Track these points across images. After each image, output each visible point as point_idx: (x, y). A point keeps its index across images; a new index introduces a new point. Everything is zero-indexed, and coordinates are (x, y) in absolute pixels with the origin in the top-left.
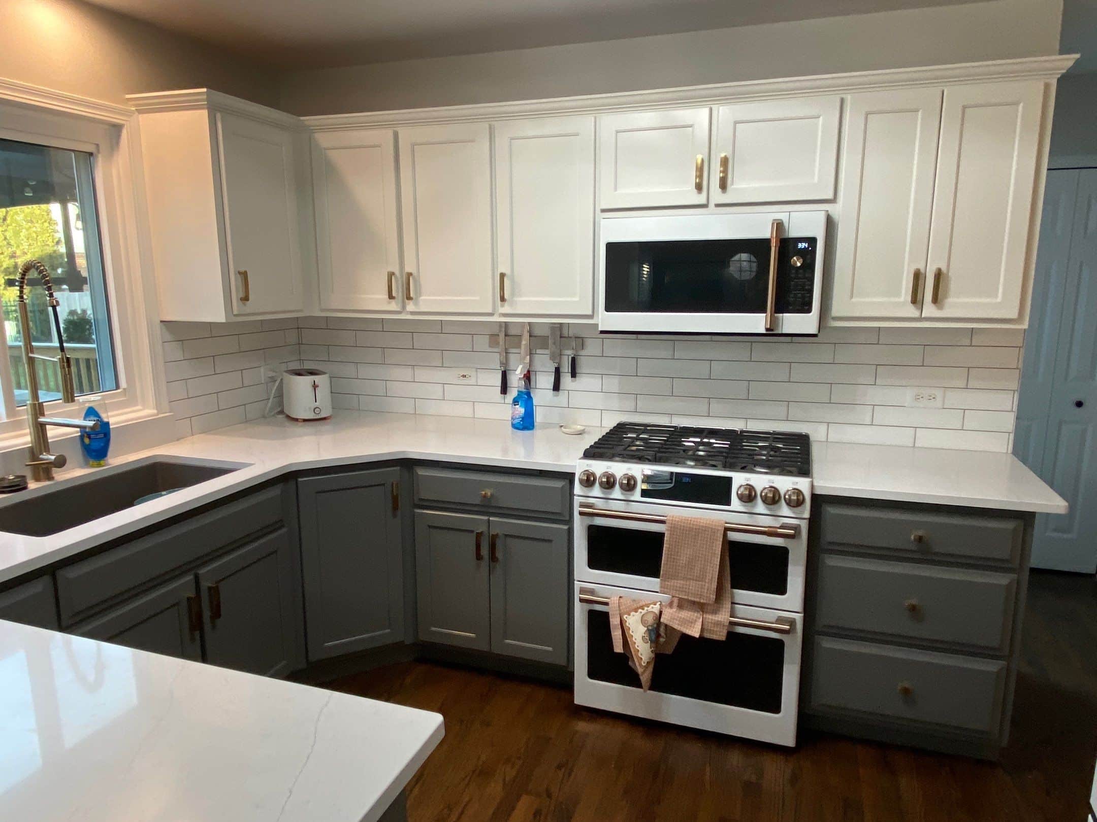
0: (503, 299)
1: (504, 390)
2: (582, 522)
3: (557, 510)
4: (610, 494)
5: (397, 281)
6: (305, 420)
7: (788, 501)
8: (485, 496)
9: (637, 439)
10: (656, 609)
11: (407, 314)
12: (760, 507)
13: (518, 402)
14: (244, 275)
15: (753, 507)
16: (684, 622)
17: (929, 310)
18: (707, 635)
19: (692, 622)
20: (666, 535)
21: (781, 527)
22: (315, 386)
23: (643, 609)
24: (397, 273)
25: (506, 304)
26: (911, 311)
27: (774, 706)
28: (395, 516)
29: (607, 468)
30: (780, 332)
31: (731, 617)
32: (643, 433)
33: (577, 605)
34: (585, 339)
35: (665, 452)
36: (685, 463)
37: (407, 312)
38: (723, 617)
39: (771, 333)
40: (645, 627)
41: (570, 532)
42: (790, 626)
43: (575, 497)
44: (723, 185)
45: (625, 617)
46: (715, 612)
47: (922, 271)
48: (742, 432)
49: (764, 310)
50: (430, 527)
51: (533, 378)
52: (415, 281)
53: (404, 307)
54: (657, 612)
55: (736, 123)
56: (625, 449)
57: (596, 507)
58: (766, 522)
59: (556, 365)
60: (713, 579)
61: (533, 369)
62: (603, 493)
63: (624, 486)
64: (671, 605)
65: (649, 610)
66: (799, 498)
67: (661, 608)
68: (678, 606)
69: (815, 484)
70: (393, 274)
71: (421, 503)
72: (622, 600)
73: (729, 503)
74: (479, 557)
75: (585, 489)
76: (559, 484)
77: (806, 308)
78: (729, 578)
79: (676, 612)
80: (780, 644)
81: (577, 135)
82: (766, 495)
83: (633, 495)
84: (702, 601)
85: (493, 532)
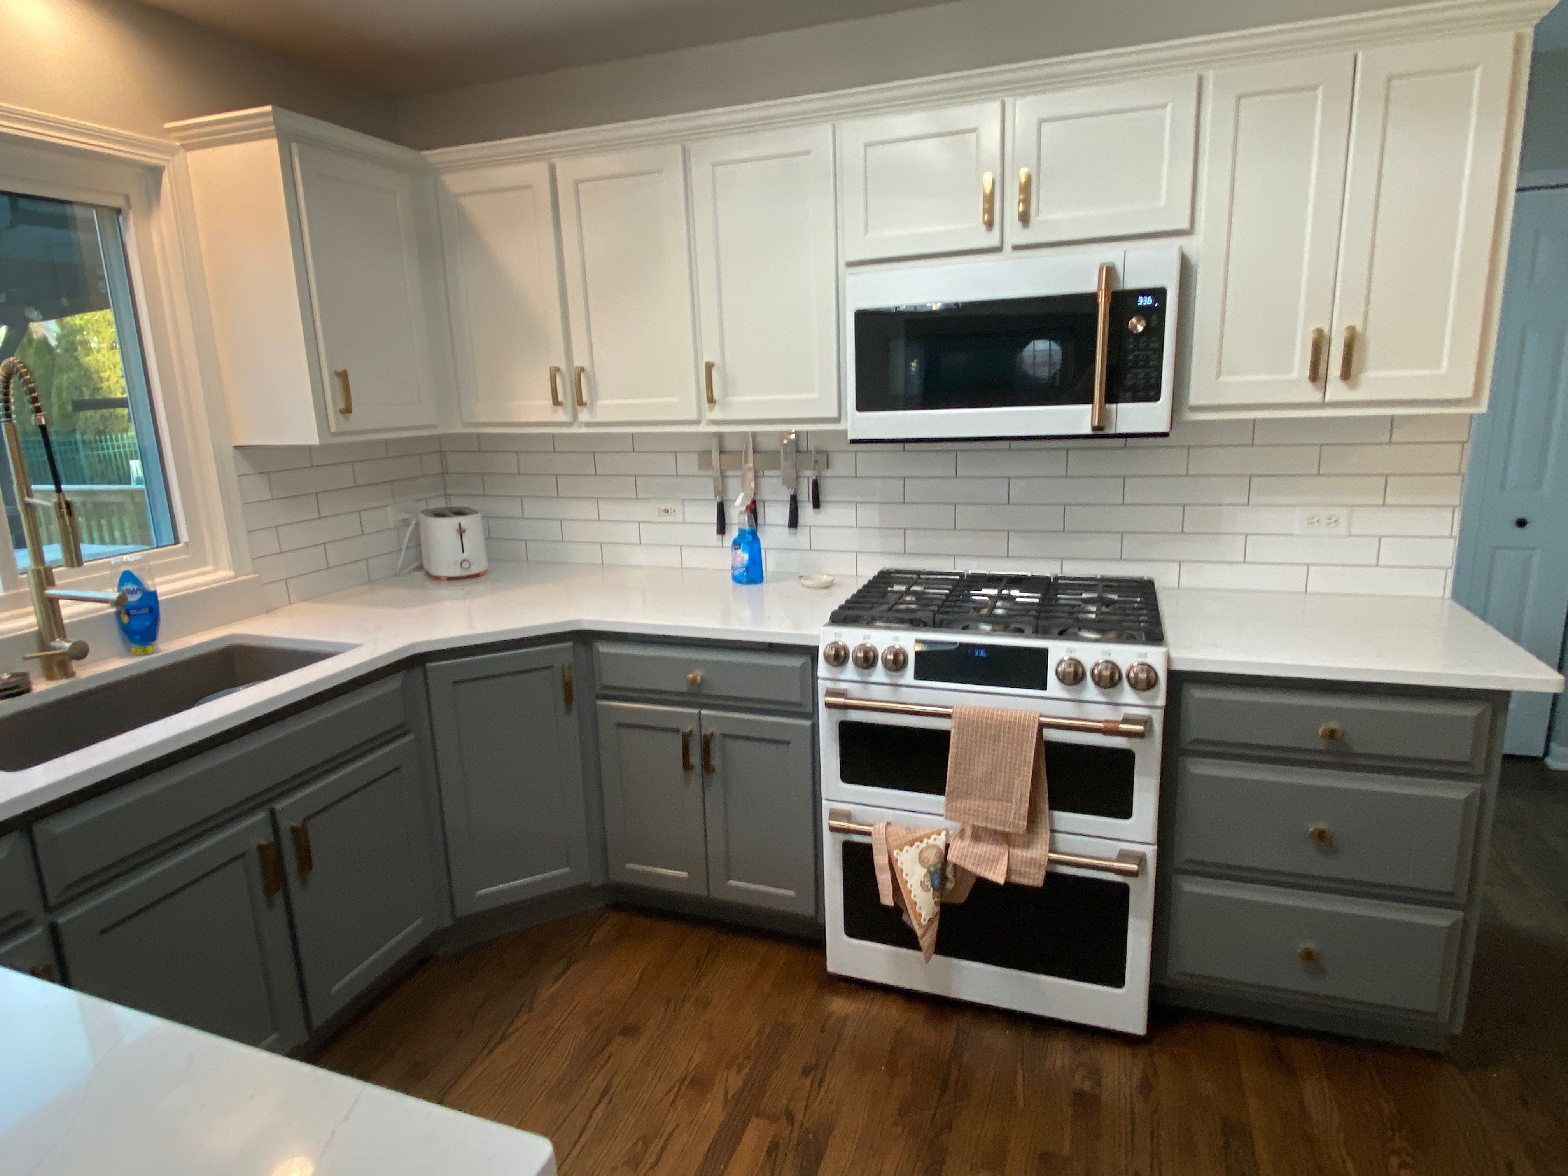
0: (711, 400)
1: (722, 528)
2: (830, 716)
3: (795, 698)
4: (869, 675)
5: (563, 379)
6: (450, 579)
7: (1133, 682)
8: (694, 680)
9: (908, 592)
10: (941, 841)
11: (580, 427)
12: (1091, 691)
13: (740, 545)
14: (343, 376)
15: (1080, 691)
16: (981, 860)
17: (1336, 390)
18: (1016, 879)
19: (993, 861)
20: (952, 735)
21: (1126, 721)
22: (461, 531)
23: (922, 842)
24: (563, 367)
25: (717, 407)
26: (1311, 393)
27: (1116, 978)
28: (568, 711)
29: (864, 639)
30: (1112, 431)
31: (1051, 851)
32: (915, 583)
33: (827, 837)
34: (831, 455)
35: (947, 613)
36: (977, 628)
37: (581, 422)
38: (1039, 852)
39: (1100, 433)
40: (924, 867)
41: (815, 730)
42: (1139, 865)
43: (819, 681)
44: (1024, 219)
45: (895, 853)
46: (1027, 845)
47: (1326, 330)
48: (1057, 578)
49: (1089, 400)
50: (619, 725)
51: (760, 510)
52: (588, 378)
53: (575, 416)
54: (943, 847)
55: (1041, 122)
56: (890, 609)
57: (849, 696)
58: (1101, 713)
59: (792, 492)
60: (1023, 798)
61: (758, 498)
62: (860, 675)
63: (890, 664)
64: (961, 834)
65: (930, 843)
66: (1150, 675)
67: (947, 839)
68: (972, 836)
69: (1173, 655)
70: (558, 369)
71: (606, 692)
72: (890, 829)
73: (1044, 687)
74: (687, 766)
75: (833, 669)
76: (796, 662)
77: (1153, 393)
78: (1046, 795)
79: (969, 845)
80: (1123, 891)
81: (807, 153)
82: (1100, 672)
83: (902, 676)
84: (1007, 830)
85: (707, 730)
